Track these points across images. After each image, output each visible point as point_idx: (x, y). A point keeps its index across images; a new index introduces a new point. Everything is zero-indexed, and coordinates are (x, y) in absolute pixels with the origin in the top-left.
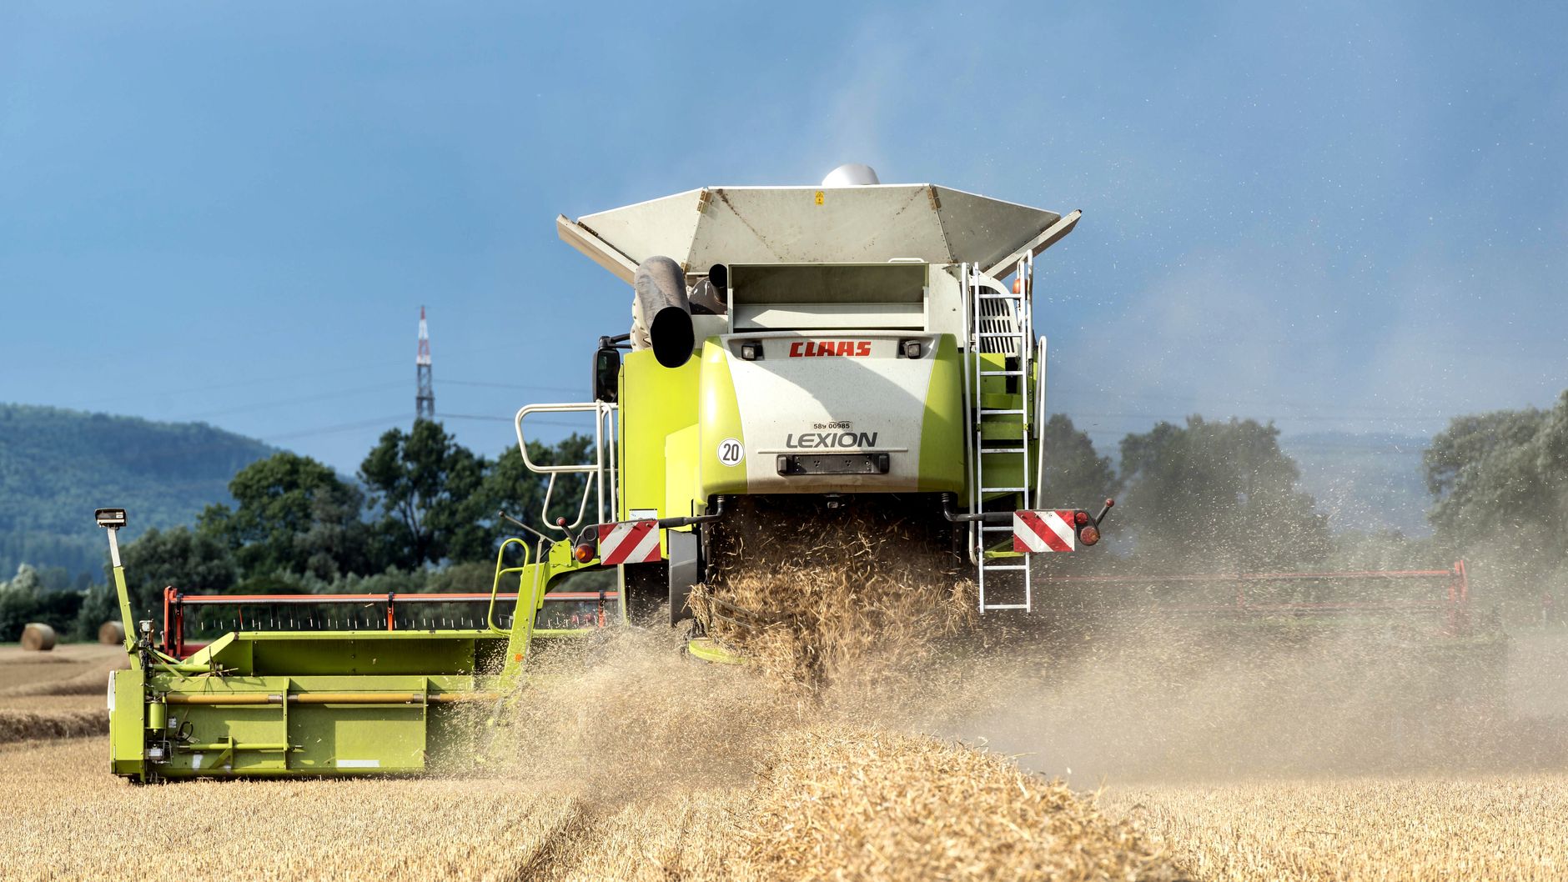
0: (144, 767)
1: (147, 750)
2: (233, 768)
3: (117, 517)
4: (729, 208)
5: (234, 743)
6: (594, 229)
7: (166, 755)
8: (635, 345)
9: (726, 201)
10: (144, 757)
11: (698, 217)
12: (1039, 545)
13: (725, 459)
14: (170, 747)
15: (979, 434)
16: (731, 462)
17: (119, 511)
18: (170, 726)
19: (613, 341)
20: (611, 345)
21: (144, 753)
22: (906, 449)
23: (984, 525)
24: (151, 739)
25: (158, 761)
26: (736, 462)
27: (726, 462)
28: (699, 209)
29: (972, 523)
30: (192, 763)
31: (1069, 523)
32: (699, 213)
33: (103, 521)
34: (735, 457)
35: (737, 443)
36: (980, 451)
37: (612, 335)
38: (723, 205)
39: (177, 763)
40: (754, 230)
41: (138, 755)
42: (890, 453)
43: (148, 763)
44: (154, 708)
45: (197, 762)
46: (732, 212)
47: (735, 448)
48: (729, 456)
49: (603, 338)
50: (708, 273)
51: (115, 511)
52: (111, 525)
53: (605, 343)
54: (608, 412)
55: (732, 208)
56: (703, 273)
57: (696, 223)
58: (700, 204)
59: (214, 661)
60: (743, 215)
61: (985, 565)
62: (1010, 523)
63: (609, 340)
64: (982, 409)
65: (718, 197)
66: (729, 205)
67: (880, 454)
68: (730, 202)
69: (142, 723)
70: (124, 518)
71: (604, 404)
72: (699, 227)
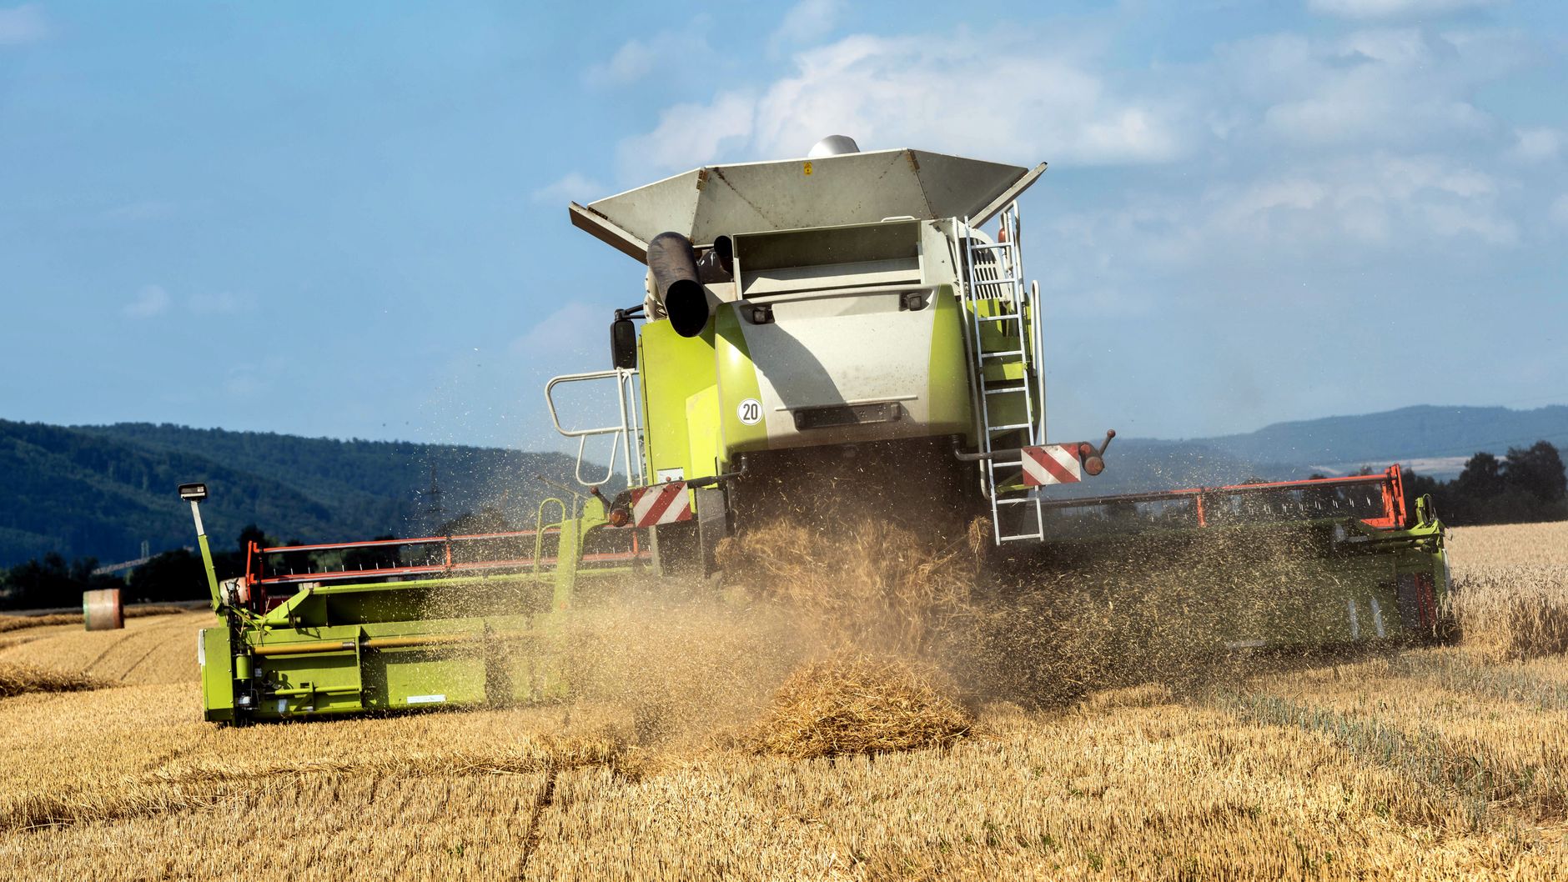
0: (235, 715)
1: (237, 699)
2: (314, 709)
3: (199, 490)
4: (726, 185)
5: (314, 688)
6: (603, 213)
7: (253, 703)
8: (648, 316)
9: (722, 178)
10: (234, 705)
11: (698, 195)
12: (1047, 478)
13: (745, 418)
14: (257, 694)
15: (982, 376)
16: (751, 421)
17: (200, 485)
18: (256, 676)
19: (628, 312)
20: (626, 316)
21: (234, 702)
22: (915, 396)
23: (993, 463)
24: (239, 688)
25: (247, 707)
26: (755, 421)
27: (746, 421)
28: (698, 187)
29: (981, 462)
30: (278, 707)
31: (1074, 456)
32: (698, 190)
33: (186, 495)
34: (754, 416)
35: (755, 403)
36: (984, 393)
37: (626, 307)
38: (720, 182)
39: (266, 708)
40: (750, 203)
41: (228, 704)
42: (901, 402)
43: (238, 708)
44: (241, 662)
45: (282, 707)
46: (728, 188)
47: (754, 407)
48: (749, 416)
49: (617, 311)
50: (713, 245)
51: (196, 486)
52: (194, 499)
53: (620, 315)
54: (628, 377)
55: (729, 184)
56: (708, 245)
57: (697, 201)
58: (699, 182)
59: (291, 615)
60: (739, 190)
61: (997, 499)
62: (1019, 459)
63: (623, 313)
64: (982, 353)
65: (715, 176)
66: (726, 182)
67: (892, 403)
68: (726, 179)
69: (231, 674)
70: (205, 491)
71: (623, 370)
72: (700, 204)
